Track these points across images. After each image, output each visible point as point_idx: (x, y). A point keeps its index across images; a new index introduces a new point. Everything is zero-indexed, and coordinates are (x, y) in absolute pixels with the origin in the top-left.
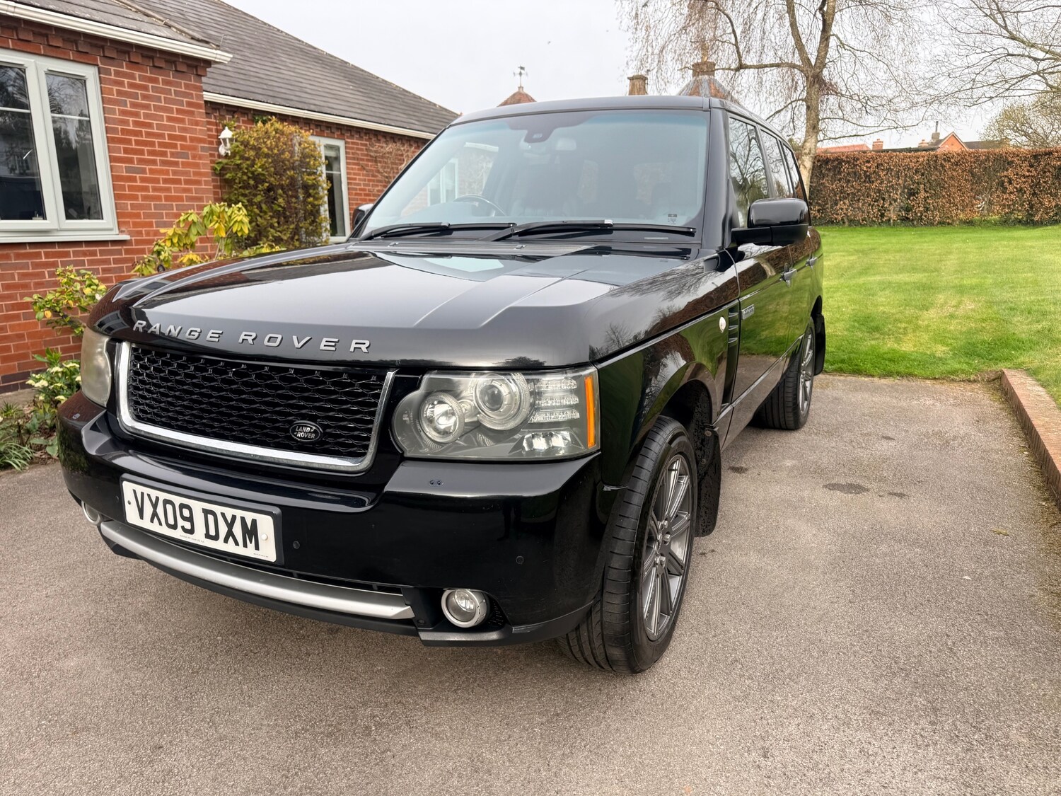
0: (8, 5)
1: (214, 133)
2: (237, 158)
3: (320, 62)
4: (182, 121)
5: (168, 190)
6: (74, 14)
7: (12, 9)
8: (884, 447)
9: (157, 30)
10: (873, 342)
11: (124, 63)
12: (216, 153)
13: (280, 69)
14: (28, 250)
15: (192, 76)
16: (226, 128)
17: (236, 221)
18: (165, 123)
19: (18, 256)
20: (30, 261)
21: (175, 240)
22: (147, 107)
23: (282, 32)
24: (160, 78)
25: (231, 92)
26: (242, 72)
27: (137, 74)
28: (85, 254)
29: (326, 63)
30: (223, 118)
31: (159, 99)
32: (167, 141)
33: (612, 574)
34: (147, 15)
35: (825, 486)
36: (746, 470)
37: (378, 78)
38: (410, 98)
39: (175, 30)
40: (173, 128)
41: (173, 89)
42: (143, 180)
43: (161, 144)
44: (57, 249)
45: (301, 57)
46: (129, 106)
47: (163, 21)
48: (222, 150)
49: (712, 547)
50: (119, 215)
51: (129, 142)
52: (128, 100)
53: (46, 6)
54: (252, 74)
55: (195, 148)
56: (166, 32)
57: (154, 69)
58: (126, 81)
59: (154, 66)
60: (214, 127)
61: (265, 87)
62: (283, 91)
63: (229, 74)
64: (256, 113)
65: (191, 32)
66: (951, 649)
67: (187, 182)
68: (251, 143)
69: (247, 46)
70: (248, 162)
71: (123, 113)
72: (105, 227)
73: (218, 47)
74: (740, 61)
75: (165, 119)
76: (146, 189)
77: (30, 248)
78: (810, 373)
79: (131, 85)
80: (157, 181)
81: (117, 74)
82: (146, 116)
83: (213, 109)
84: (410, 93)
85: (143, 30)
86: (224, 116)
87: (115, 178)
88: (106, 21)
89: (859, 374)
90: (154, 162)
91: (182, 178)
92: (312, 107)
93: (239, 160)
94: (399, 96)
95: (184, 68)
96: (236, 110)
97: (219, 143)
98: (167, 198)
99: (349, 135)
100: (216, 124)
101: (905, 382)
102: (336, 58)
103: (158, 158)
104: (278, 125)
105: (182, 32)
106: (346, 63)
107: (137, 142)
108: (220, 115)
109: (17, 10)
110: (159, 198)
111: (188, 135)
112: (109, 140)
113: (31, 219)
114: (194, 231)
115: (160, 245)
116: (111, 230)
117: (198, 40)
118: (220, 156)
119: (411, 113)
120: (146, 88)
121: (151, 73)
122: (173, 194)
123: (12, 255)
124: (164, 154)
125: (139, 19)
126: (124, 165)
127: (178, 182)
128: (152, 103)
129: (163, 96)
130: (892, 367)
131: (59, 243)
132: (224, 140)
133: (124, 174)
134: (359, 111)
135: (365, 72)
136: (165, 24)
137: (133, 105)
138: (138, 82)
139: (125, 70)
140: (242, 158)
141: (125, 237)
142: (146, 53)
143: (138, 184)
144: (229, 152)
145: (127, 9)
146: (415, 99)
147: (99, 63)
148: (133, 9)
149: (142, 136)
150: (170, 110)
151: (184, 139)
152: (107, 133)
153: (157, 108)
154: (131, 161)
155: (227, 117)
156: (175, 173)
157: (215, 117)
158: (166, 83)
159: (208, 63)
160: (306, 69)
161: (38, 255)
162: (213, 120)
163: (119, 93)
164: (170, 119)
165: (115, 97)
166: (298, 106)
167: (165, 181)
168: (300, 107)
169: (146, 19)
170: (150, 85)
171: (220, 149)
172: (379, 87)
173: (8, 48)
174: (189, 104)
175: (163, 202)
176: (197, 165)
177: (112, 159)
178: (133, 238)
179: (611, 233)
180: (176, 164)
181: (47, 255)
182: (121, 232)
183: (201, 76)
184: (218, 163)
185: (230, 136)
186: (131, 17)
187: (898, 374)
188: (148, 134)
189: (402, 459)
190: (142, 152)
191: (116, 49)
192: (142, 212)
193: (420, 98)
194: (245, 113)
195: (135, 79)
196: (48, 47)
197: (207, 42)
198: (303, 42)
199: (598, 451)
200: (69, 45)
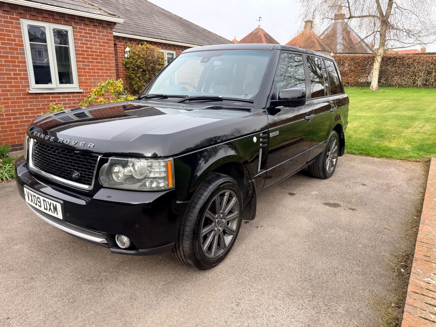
0: (39, 5)
1: (123, 49)
2: (131, 59)
3: (171, 18)
4: (104, 46)
5: (98, 73)
6: (63, 6)
7: (40, 6)
8: (360, 189)
9: (95, 11)
10: (378, 142)
11: (82, 24)
12: (124, 57)
13: (153, 22)
14: (45, 96)
15: (109, 29)
16: (128, 47)
17: (118, 86)
18: (98, 47)
19: (41, 98)
20: (46, 100)
21: (96, 93)
22: (91, 41)
23: (157, 6)
24: (96, 30)
25: (130, 33)
26: (137, 24)
27: (87, 28)
28: (66, 97)
29: (173, 19)
30: (126, 43)
31: (96, 38)
32: (98, 54)
33: (186, 233)
34: (92, 5)
35: (323, 204)
36: (295, 194)
37: (194, 24)
38: (206, 33)
39: (102, 11)
40: (101, 49)
41: (101, 34)
42: (89, 69)
43: (96, 55)
44: (56, 95)
45: (163, 16)
46: (84, 41)
47: (98, 7)
48: (126, 56)
49: (262, 224)
50: (80, 82)
51: (84, 54)
52: (84, 39)
53: (53, 4)
54: (140, 25)
55: (109, 57)
56: (99, 12)
57: (94, 26)
58: (83, 31)
59: (94, 25)
60: (123, 47)
61: (144, 30)
62: (152, 31)
63: (131, 25)
64: (140, 41)
65: (109, 12)
66: (335, 274)
67: (106, 70)
68: (136, 53)
69: (141, 13)
70: (135, 61)
71: (82, 43)
72: (74, 87)
73: (119, 17)
74: (350, 14)
75: (98, 46)
76: (90, 72)
77: (46, 95)
78: (336, 155)
79: (85, 33)
80: (94, 69)
81: (80, 29)
82: (91, 44)
83: (123, 39)
84: (207, 30)
85: (89, 12)
86: (127, 42)
87: (78, 68)
88: (75, 9)
89: (369, 156)
90: (93, 62)
91: (104, 68)
92: (163, 38)
93: (132, 59)
94: (202, 32)
95: (105, 26)
96: (132, 40)
97: (125, 53)
98: (98, 76)
99: (177, 49)
100: (124, 45)
101: (388, 160)
102: (178, 16)
103: (95, 61)
104: (148, 46)
105: (105, 11)
106: (182, 18)
107: (87, 55)
108: (126, 42)
109: (42, 6)
110: (95, 76)
111: (107, 51)
112: (77, 54)
113: (48, 84)
114: (103, 89)
115: (90, 95)
116: (77, 88)
117: (111, 15)
118: (125, 58)
119: (205, 39)
120: (91, 34)
121: (93, 28)
122: (100, 74)
123: (40, 97)
124: (97, 59)
125: (89, 7)
126: (82, 63)
127: (102, 69)
128: (93, 40)
129: (97, 37)
130: (384, 154)
131: (57, 93)
132: (127, 52)
133: (82, 67)
134: (182, 39)
135: (189, 22)
136: (99, 9)
137: (86, 40)
138: (87, 31)
139: (83, 27)
140: (133, 59)
141: (82, 91)
142: (90, 20)
143: (87, 70)
144: (128, 56)
145: (85, 3)
146: (209, 33)
147: (73, 25)
148: (88, 3)
149: (89, 52)
150: (100, 42)
151: (105, 53)
152: (75, 51)
153: (95, 41)
154: (84, 62)
155: (128, 42)
156: (101, 66)
157: (124, 43)
158: (98, 31)
159: (115, 23)
160: (164, 22)
161: (49, 97)
162: (123, 44)
163: (80, 36)
164: (100, 45)
165: (79, 37)
166: (156, 38)
167: (98, 69)
168: (157, 38)
169: (92, 7)
170: (92, 32)
171: (125, 55)
172: (193, 28)
173: (39, 21)
174: (107, 40)
175: (97, 77)
176: (110, 63)
177: (77, 61)
178: (84, 91)
179: (222, 101)
180: (102, 63)
181: (52, 97)
182: (80, 89)
183: (112, 28)
184: (124, 61)
185: (129, 50)
186: (86, 6)
187: (386, 156)
188: (91, 52)
189: (102, 187)
190: (88, 58)
191: (79, 19)
192: (88, 81)
193: (211, 32)
194: (135, 41)
195: (87, 30)
196: (54, 20)
197: (115, 15)
198: (165, 10)
199: (174, 188)
200: (62, 18)
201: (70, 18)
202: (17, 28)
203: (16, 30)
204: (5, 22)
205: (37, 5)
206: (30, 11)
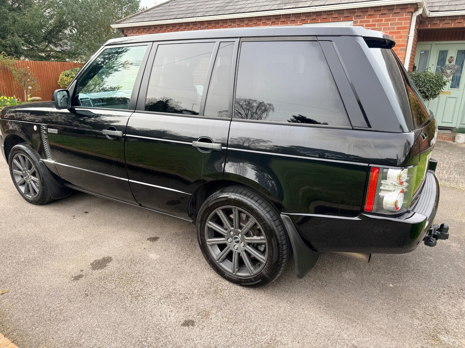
27: (371, 20)
35: (110, 257)
41: (390, 22)
57: (381, 15)
79: (367, 26)
81: (361, 22)
121: (379, 18)
138: (371, 23)
139: (365, 19)
191: (362, 11)
201: (350, 13)
205: (312, 9)
206: (311, 16)
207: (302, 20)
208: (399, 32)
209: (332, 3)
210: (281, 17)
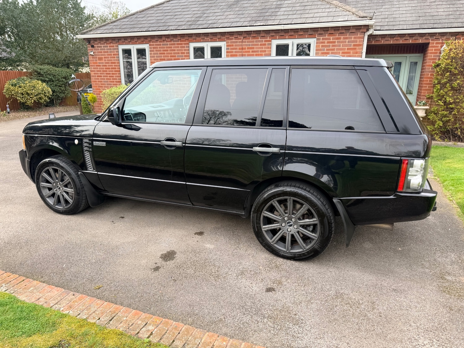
1: (439, 48)
11: (327, 35)
12: (438, 58)
15: (359, 33)
16: (445, 44)
22: (334, 49)
24: (342, 37)
27: (332, 37)
30: (448, 39)
31: (339, 46)
41: (347, 40)
46: (325, 50)
47: (352, 13)
48: (440, 56)
52: (326, 48)
57: (340, 34)
58: (326, 41)
60: (440, 45)
71: (323, 53)
73: (370, 18)
75: (341, 53)
79: (328, 42)
81: (323, 39)
83: (441, 36)
85: (333, 21)
88: (317, 22)
95: (354, 31)
97: (440, 53)
105: (358, 15)
109: (284, 27)
117: (362, 17)
120: (334, 42)
121: (338, 36)
128: (336, 48)
129: (342, 44)
132: (442, 51)
137: (328, 50)
139: (327, 37)
142: (336, 29)
147: (317, 37)
150: (344, 49)
153: (338, 49)
157: (442, 40)
158: (344, 38)
162: (440, 41)
163: (322, 46)
165: (321, 48)
170: (337, 41)
191: (323, 30)
195: (330, 40)
196: (299, 35)
200: (306, 33)
201: (314, 31)
202: (268, 48)
203: (267, 50)
204: (261, 45)
205: (281, 27)
206: (279, 32)
207: (271, 36)
208: (355, 49)
209: (298, 22)
210: (253, 32)
